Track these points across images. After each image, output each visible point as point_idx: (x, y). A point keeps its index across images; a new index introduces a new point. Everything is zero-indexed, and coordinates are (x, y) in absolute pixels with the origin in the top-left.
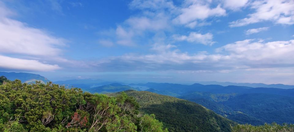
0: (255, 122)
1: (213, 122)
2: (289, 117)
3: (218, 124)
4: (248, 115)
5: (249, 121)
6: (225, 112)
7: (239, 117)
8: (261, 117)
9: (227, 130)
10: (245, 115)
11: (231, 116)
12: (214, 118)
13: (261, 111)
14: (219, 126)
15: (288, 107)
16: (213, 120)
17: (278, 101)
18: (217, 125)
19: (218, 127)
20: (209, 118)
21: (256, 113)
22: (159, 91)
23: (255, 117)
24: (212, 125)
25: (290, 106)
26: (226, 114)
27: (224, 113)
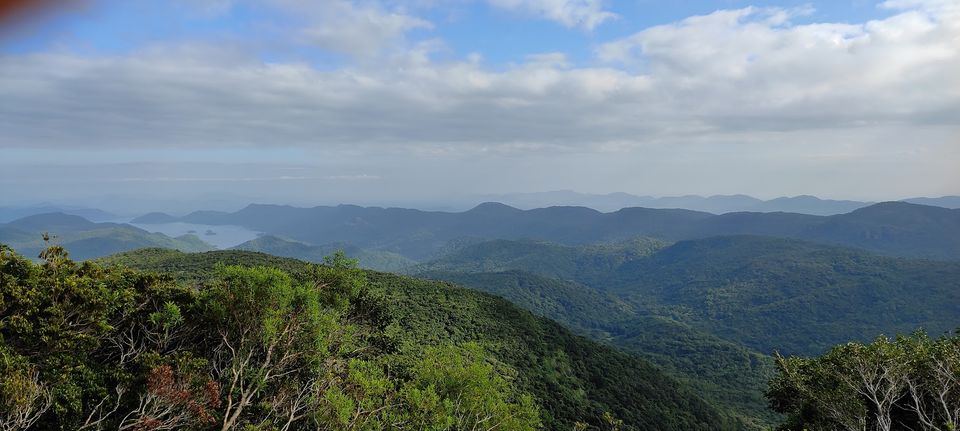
0: (714, 351)
1: (558, 369)
2: (826, 323)
3: (578, 376)
4: (689, 327)
5: (693, 352)
6: (606, 321)
7: (656, 337)
8: (734, 332)
9: (611, 396)
10: (677, 328)
11: (628, 337)
12: (561, 353)
13: (737, 307)
14: (580, 382)
15: (828, 285)
16: (558, 360)
17: (794, 265)
18: (574, 379)
19: (575, 387)
20: (542, 354)
21: (718, 317)
22: (309, 245)
23: (716, 333)
24: (555, 381)
25: (832, 283)
26: (608, 330)
27: (602, 327)
